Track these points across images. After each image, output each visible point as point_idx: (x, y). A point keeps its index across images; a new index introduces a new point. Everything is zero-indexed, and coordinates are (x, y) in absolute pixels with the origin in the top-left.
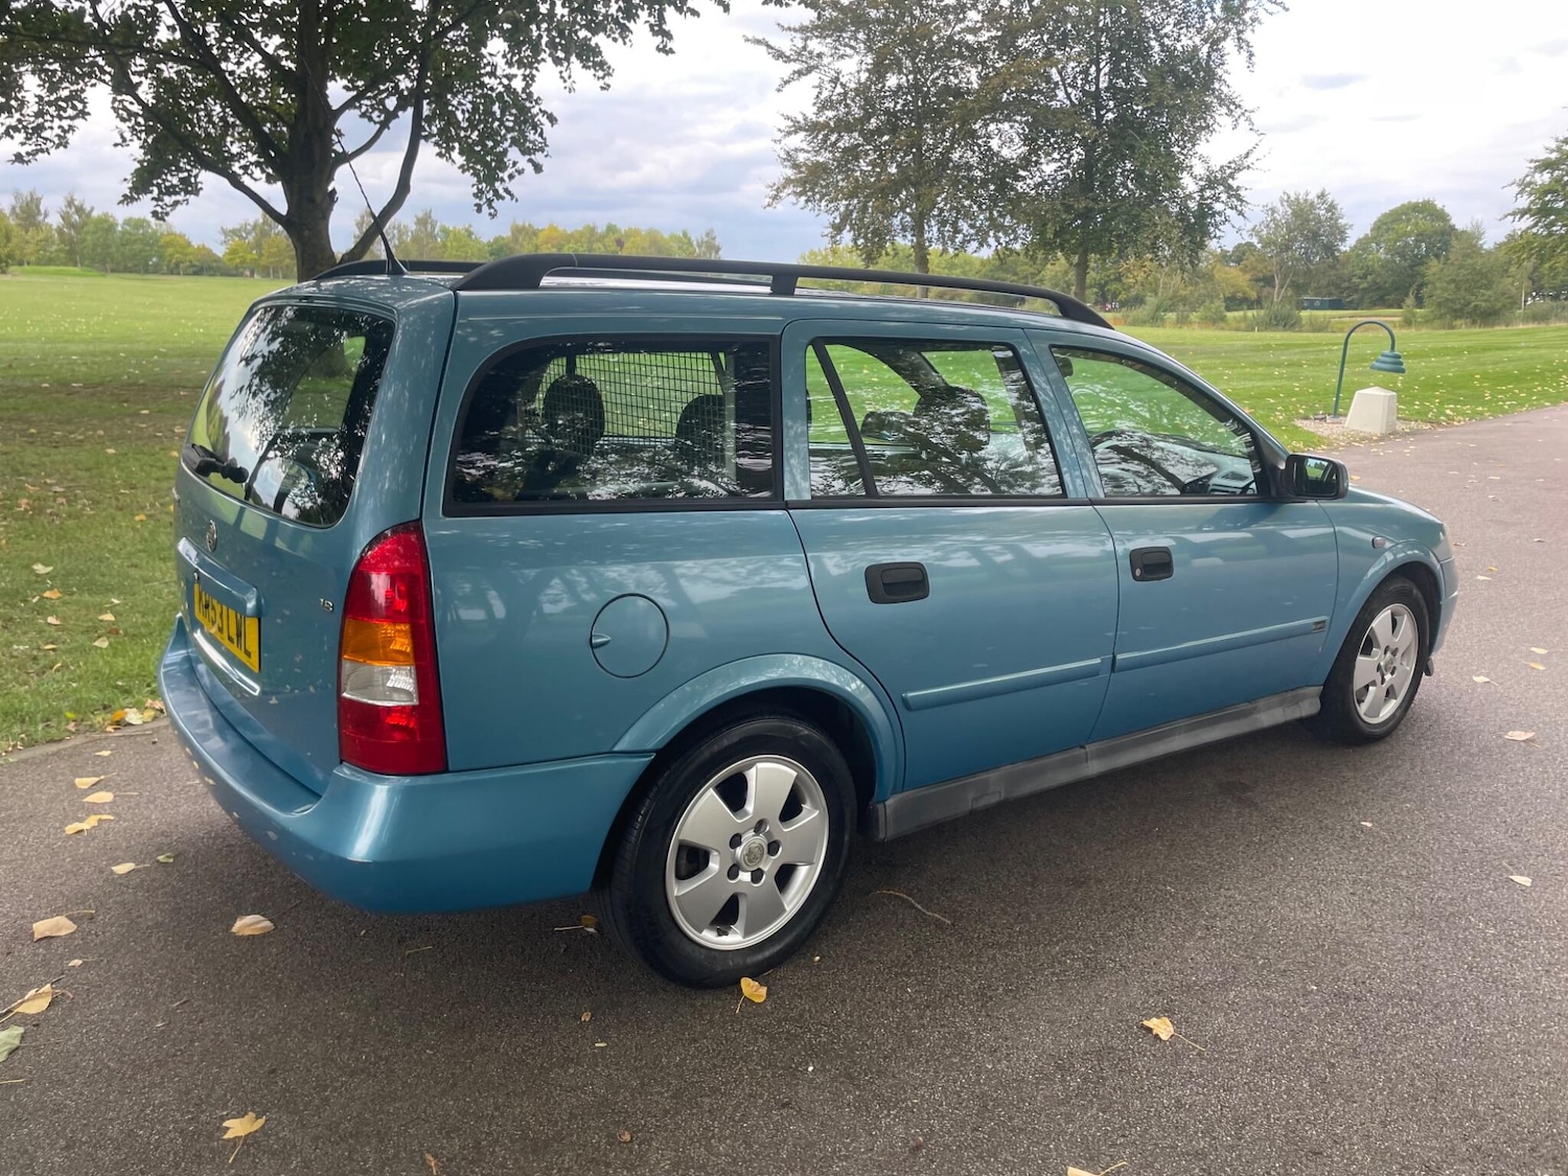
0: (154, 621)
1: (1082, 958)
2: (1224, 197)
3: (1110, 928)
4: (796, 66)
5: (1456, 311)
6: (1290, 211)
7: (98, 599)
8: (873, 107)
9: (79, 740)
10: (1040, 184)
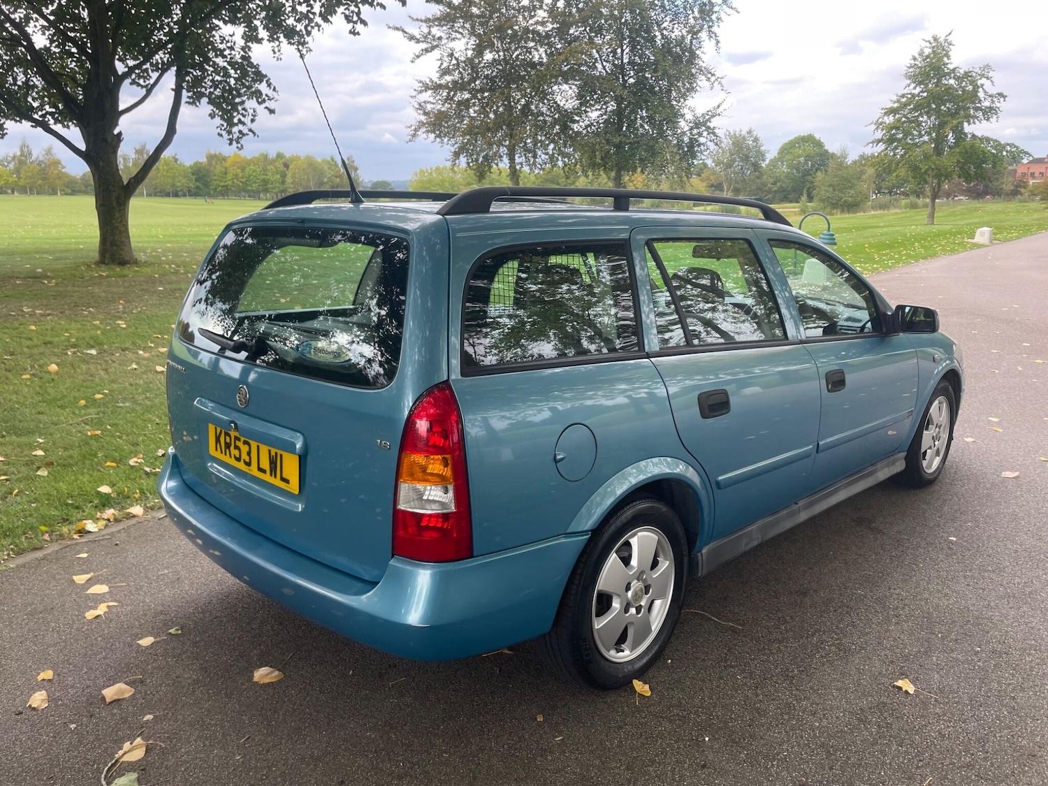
0: (75, 453)
1: (833, 644)
2: (705, 134)
3: (839, 622)
4: (424, 46)
5: (833, 204)
6: (731, 142)
7: (24, 439)
8: (477, 73)
9: (55, 547)
10: (589, 126)
